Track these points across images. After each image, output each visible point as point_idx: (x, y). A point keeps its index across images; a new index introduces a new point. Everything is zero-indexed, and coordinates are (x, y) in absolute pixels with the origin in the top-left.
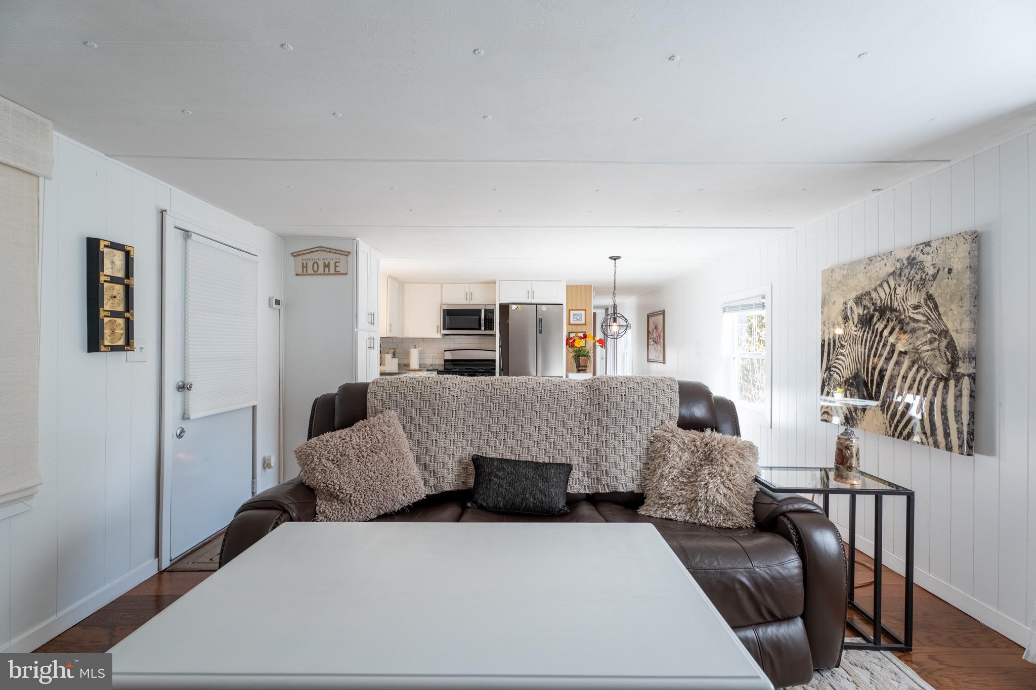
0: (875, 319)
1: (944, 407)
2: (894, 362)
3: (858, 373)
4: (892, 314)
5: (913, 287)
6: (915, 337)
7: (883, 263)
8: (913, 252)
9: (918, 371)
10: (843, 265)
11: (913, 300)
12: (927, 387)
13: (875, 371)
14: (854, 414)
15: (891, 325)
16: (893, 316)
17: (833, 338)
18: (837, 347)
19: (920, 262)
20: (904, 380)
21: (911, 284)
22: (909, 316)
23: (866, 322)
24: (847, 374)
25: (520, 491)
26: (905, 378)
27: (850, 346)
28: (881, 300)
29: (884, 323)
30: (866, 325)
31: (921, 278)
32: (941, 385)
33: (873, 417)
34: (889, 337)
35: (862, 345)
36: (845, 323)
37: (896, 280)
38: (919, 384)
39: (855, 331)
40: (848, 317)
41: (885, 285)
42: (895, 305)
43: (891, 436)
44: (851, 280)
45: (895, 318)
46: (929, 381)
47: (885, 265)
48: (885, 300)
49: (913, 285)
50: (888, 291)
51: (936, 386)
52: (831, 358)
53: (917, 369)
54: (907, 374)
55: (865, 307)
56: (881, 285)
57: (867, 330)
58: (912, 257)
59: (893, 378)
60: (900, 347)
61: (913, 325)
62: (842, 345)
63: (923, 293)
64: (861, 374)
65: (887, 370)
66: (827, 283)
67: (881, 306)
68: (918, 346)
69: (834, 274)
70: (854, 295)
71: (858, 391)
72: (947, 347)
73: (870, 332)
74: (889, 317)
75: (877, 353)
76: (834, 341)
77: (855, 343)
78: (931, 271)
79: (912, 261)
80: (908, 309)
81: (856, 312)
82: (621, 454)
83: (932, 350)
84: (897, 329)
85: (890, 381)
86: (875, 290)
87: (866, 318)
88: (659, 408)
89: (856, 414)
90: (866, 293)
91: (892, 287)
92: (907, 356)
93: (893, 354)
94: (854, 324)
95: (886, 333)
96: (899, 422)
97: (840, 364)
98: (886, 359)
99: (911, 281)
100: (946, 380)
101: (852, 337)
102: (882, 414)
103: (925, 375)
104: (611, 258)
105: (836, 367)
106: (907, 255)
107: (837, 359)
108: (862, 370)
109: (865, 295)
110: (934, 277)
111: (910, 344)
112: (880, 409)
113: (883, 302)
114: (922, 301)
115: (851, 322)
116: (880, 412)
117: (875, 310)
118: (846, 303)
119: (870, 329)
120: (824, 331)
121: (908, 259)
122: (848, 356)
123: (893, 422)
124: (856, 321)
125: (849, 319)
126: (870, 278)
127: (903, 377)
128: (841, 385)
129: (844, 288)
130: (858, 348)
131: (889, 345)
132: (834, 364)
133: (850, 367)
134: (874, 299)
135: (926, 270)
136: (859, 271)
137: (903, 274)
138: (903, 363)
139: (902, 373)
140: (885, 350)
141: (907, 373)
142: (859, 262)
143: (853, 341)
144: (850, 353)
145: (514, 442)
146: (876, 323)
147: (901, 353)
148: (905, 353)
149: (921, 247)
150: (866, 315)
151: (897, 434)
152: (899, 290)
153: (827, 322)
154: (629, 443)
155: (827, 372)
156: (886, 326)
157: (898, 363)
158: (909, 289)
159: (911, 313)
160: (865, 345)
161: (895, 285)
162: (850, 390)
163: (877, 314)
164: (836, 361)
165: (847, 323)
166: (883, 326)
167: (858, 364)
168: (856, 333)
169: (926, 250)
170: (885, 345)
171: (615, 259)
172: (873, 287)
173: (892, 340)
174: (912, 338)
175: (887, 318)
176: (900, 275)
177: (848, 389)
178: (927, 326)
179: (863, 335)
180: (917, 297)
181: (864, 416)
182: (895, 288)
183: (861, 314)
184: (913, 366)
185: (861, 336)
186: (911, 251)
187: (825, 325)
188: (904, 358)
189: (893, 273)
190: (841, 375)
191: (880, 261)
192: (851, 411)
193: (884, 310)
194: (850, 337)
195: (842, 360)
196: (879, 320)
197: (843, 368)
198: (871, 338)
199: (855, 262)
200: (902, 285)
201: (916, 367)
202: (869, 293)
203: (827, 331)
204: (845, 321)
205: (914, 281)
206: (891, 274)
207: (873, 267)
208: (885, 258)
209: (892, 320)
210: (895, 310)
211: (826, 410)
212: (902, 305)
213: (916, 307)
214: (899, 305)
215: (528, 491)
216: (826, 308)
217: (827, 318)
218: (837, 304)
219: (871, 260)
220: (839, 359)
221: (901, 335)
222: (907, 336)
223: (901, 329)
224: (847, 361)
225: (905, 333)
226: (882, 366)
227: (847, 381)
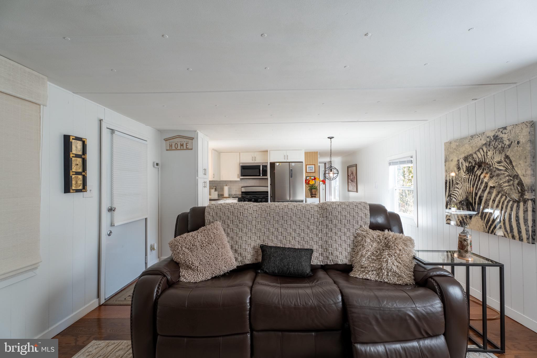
0: (476, 169)
1: (517, 217)
2: (488, 192)
3: (466, 198)
5: (497, 152)
6: (499, 178)
7: (479, 138)
8: (496, 132)
9: (501, 197)
10: (456, 140)
11: (497, 158)
12: (507, 206)
13: (476, 197)
14: (465, 220)
15: (485, 172)
16: (486, 167)
17: (452, 179)
18: (454, 184)
19: (501, 138)
20: (494, 202)
21: (496, 150)
22: (495, 167)
23: (470, 170)
24: (460, 198)
25: (286, 264)
26: (494, 201)
27: (462, 183)
28: (479, 159)
29: (481, 171)
30: (470, 172)
31: (502, 147)
32: (515, 205)
33: (476, 222)
34: (484, 178)
35: (468, 183)
36: (459, 171)
37: (487, 148)
38: (502, 204)
39: (464, 175)
40: (460, 168)
41: (481, 151)
42: (487, 161)
43: (487, 233)
44: (461, 148)
45: (487, 169)
46: (508, 203)
47: (481, 140)
48: (481, 158)
49: (497, 150)
50: (482, 153)
51: (512, 205)
52: (451, 190)
53: (501, 196)
54: (495, 199)
55: (470, 162)
56: (479, 151)
57: (471, 175)
58: (496, 135)
59: (487, 201)
60: (491, 184)
61: (498, 172)
62: (457, 183)
63: (503, 155)
64: (468, 199)
65: (483, 196)
66: (448, 149)
67: (479, 162)
68: (501, 183)
69: (451, 144)
70: (463, 156)
71: (467, 207)
72: (518, 184)
73: (473, 176)
74: (484, 168)
75: (477, 187)
76: (453, 181)
77: (465, 182)
78: (507, 143)
79: (496, 138)
80: (494, 164)
81: (464, 165)
82: (339, 243)
83: (509, 186)
86: (475, 153)
87: (471, 168)
88: (359, 218)
89: (466, 220)
90: (470, 155)
91: (485, 151)
92: (495, 189)
93: (487, 188)
94: (464, 171)
95: (482, 176)
96: (491, 225)
97: (456, 193)
98: (482, 190)
99: (496, 148)
100: (518, 202)
101: (463, 178)
102: (481, 221)
103: (505, 199)
104: (328, 138)
105: (454, 195)
106: (493, 134)
107: (454, 190)
108: (469, 196)
109: (469, 156)
110: (509, 146)
111: (496, 182)
112: (480, 217)
113: (480, 159)
114: (503, 159)
115: (462, 171)
116: (480, 220)
117: (476, 164)
118: (458, 161)
119: (473, 174)
120: (446, 175)
121: (494, 136)
122: (461, 189)
123: (488, 225)
124: (465, 170)
125: (461, 169)
126: (472, 147)
127: (493, 200)
128: (457, 205)
129: (457, 152)
130: (466, 185)
131: (484, 183)
132: (452, 193)
133: (462, 194)
134: (475, 158)
135: (505, 142)
136: (466, 143)
137: (491, 144)
138: (493, 193)
139: (492, 198)
140: (482, 185)
142: (466, 138)
143: (463, 180)
144: (461, 187)
145: (282, 237)
146: (476, 171)
147: (491, 187)
148: (494, 187)
149: (501, 130)
150: (470, 166)
151: (490, 232)
152: (489, 153)
153: (448, 171)
154: (343, 238)
155: (449, 197)
156: (482, 173)
158: (495, 152)
159: (497, 166)
160: (471, 183)
161: (487, 150)
162: (462, 207)
163: (477, 166)
164: (454, 191)
165: (460, 171)
166: (480, 173)
167: (467, 193)
168: (465, 177)
169: (504, 131)
170: (482, 183)
171: (331, 138)
172: (474, 151)
173: (486, 180)
174: (497, 179)
175: (483, 168)
176: (489, 145)
177: (461, 207)
178: (506, 172)
179: (469, 178)
180: (500, 157)
181: (471, 222)
182: (487, 152)
183: (468, 166)
184: (498, 195)
185: (468, 178)
186: (495, 132)
187: (447, 172)
188: (493, 190)
190: (457, 199)
191: (478, 137)
192: (463, 219)
193: (480, 165)
194: (462, 179)
195: (458, 191)
196: (478, 169)
197: (458, 195)
198: (474, 179)
199: (463, 138)
200: (491, 151)
202: (472, 155)
203: (448, 175)
204: (459, 170)
205: (497, 148)
206: (484, 145)
207: (473, 141)
208: (480, 136)
209: (486, 170)
210: (487, 164)
211: (449, 218)
212: (491, 161)
213: (499, 162)
214: (489, 162)
215: (291, 264)
216: (447, 163)
217: (448, 167)
218: (454, 161)
219: (472, 137)
220: (456, 190)
221: (491, 177)
222: (494, 178)
223: (491, 174)
224: (460, 191)
225: (493, 176)
226: (481, 194)
227: (460, 202)
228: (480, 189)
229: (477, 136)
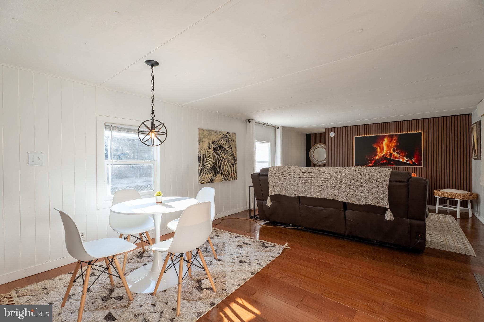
0: (218, 149)
1: (234, 171)
3: (214, 165)
4: (222, 148)
6: (228, 155)
7: (220, 134)
8: (227, 134)
9: (229, 163)
11: (227, 146)
12: (230, 167)
13: (219, 164)
15: (222, 151)
18: (206, 157)
19: (228, 137)
21: (227, 142)
23: (215, 150)
24: (210, 166)
26: (226, 165)
27: (211, 157)
28: (220, 144)
29: (221, 150)
32: (233, 166)
33: (219, 177)
35: (215, 156)
37: (223, 140)
39: (213, 152)
40: (210, 147)
42: (223, 146)
44: (211, 136)
46: (231, 165)
50: (221, 142)
51: (232, 166)
52: (204, 161)
55: (215, 145)
56: (220, 140)
59: (223, 165)
60: (225, 157)
61: (227, 152)
62: (208, 156)
66: (202, 134)
68: (229, 157)
69: (204, 132)
70: (212, 141)
71: (214, 171)
72: (234, 157)
73: (217, 153)
76: (205, 155)
78: (230, 140)
79: (226, 136)
81: (213, 146)
83: (231, 158)
84: (224, 153)
85: (223, 166)
86: (218, 141)
89: (214, 178)
90: (216, 141)
93: (223, 159)
95: (221, 153)
96: (225, 177)
97: (208, 163)
98: (221, 160)
100: (234, 165)
101: (211, 154)
103: (230, 164)
104: (148, 62)
105: (206, 164)
106: (225, 134)
107: (206, 161)
110: (231, 141)
114: (229, 146)
115: (211, 149)
116: (221, 175)
117: (218, 147)
118: (209, 143)
119: (217, 152)
120: (201, 151)
121: (226, 135)
122: (210, 160)
124: (213, 149)
126: (216, 137)
128: (208, 170)
129: (208, 138)
130: (214, 158)
131: (222, 157)
132: (205, 163)
134: (218, 143)
136: (213, 134)
137: (225, 138)
139: (225, 164)
141: (226, 164)
142: (213, 131)
146: (219, 151)
147: (225, 159)
148: (226, 159)
150: (216, 148)
151: (225, 180)
152: (224, 142)
153: (202, 148)
155: (203, 166)
156: (221, 152)
157: (224, 162)
159: (227, 149)
160: (216, 157)
162: (211, 171)
163: (219, 148)
165: (210, 150)
166: (220, 151)
167: (214, 162)
168: (213, 153)
169: (229, 134)
170: (221, 157)
173: (223, 155)
178: (230, 152)
179: (215, 154)
189: (222, 138)
190: (208, 167)
192: (212, 178)
193: (221, 147)
196: (219, 150)
198: (217, 155)
199: (212, 131)
201: (228, 162)
203: (202, 152)
210: (223, 148)
211: (203, 180)
212: (225, 147)
213: (228, 148)
216: (201, 143)
217: (202, 146)
218: (206, 142)
219: (217, 132)
220: (207, 161)
221: (225, 154)
222: (226, 155)
223: (225, 153)
224: (210, 162)
225: (226, 154)
226: (221, 163)
227: (210, 168)
228: (220, 160)
229: (219, 133)
